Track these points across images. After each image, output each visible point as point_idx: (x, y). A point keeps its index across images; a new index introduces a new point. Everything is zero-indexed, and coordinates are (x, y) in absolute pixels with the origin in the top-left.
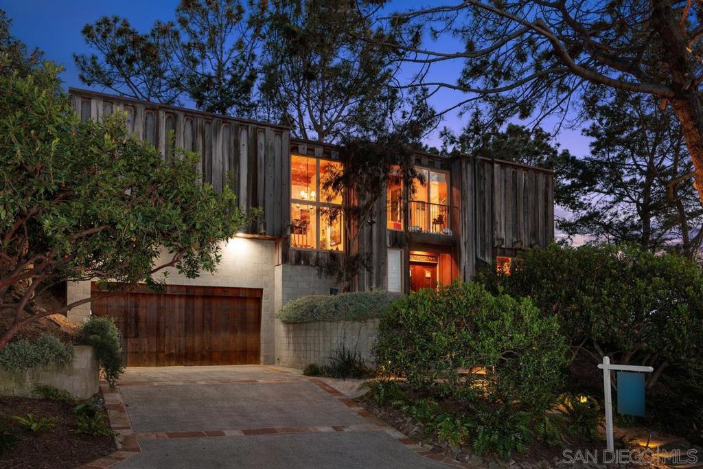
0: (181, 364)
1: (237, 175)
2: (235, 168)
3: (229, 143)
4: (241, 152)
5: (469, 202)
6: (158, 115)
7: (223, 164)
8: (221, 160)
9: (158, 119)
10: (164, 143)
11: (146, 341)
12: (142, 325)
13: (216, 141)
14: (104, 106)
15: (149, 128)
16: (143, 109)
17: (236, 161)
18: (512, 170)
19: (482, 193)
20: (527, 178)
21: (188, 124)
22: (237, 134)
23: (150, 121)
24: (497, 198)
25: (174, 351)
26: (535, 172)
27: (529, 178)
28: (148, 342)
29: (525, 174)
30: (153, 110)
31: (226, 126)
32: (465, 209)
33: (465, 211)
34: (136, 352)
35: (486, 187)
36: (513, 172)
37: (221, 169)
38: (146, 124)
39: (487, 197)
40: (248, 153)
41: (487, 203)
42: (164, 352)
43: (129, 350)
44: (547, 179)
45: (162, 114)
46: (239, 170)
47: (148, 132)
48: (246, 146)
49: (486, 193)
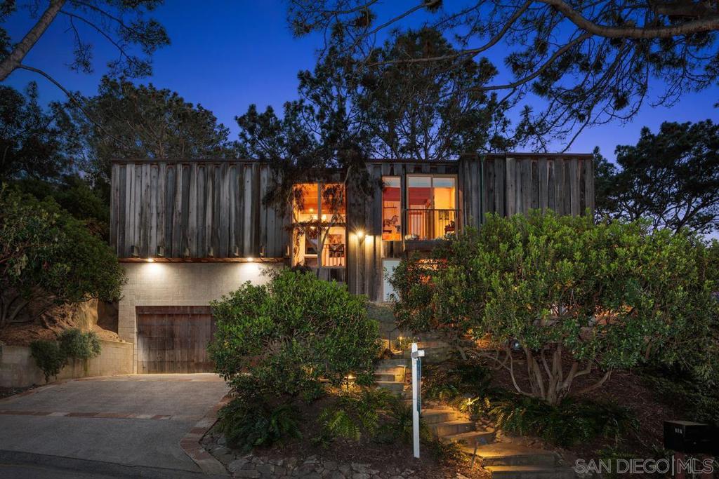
0: (208, 372)
1: (241, 208)
2: (240, 202)
3: (235, 182)
4: (246, 188)
5: (474, 202)
6: (176, 169)
7: (230, 200)
8: (228, 197)
9: (176, 172)
10: (181, 190)
11: (180, 351)
12: (177, 340)
13: (224, 182)
14: (136, 168)
15: (169, 180)
16: (165, 165)
17: (241, 196)
18: (532, 161)
19: (491, 191)
20: (553, 168)
21: (201, 172)
22: (242, 172)
23: (170, 174)
24: (510, 193)
25: (201, 361)
26: (565, 160)
27: (556, 166)
28: (181, 353)
29: (550, 164)
30: (173, 164)
31: (232, 168)
32: (468, 209)
33: (468, 212)
34: (172, 362)
35: (496, 184)
36: (533, 163)
37: (228, 204)
38: (167, 177)
39: (497, 194)
40: (252, 188)
41: (497, 202)
42: (193, 361)
43: (166, 359)
44: (583, 164)
45: (179, 167)
46: (244, 204)
47: (169, 183)
48: (250, 183)
49: (496, 190)
